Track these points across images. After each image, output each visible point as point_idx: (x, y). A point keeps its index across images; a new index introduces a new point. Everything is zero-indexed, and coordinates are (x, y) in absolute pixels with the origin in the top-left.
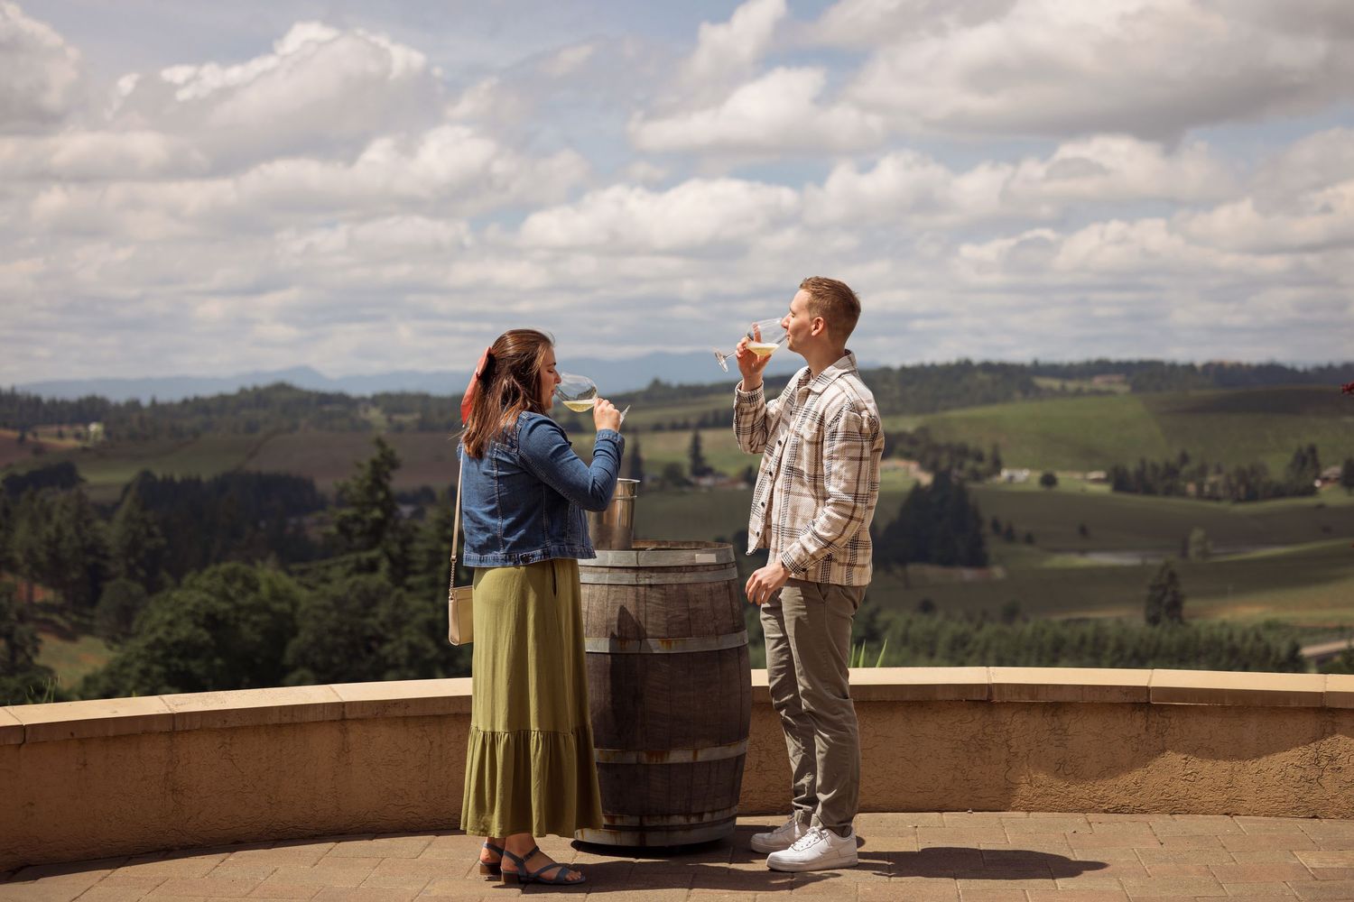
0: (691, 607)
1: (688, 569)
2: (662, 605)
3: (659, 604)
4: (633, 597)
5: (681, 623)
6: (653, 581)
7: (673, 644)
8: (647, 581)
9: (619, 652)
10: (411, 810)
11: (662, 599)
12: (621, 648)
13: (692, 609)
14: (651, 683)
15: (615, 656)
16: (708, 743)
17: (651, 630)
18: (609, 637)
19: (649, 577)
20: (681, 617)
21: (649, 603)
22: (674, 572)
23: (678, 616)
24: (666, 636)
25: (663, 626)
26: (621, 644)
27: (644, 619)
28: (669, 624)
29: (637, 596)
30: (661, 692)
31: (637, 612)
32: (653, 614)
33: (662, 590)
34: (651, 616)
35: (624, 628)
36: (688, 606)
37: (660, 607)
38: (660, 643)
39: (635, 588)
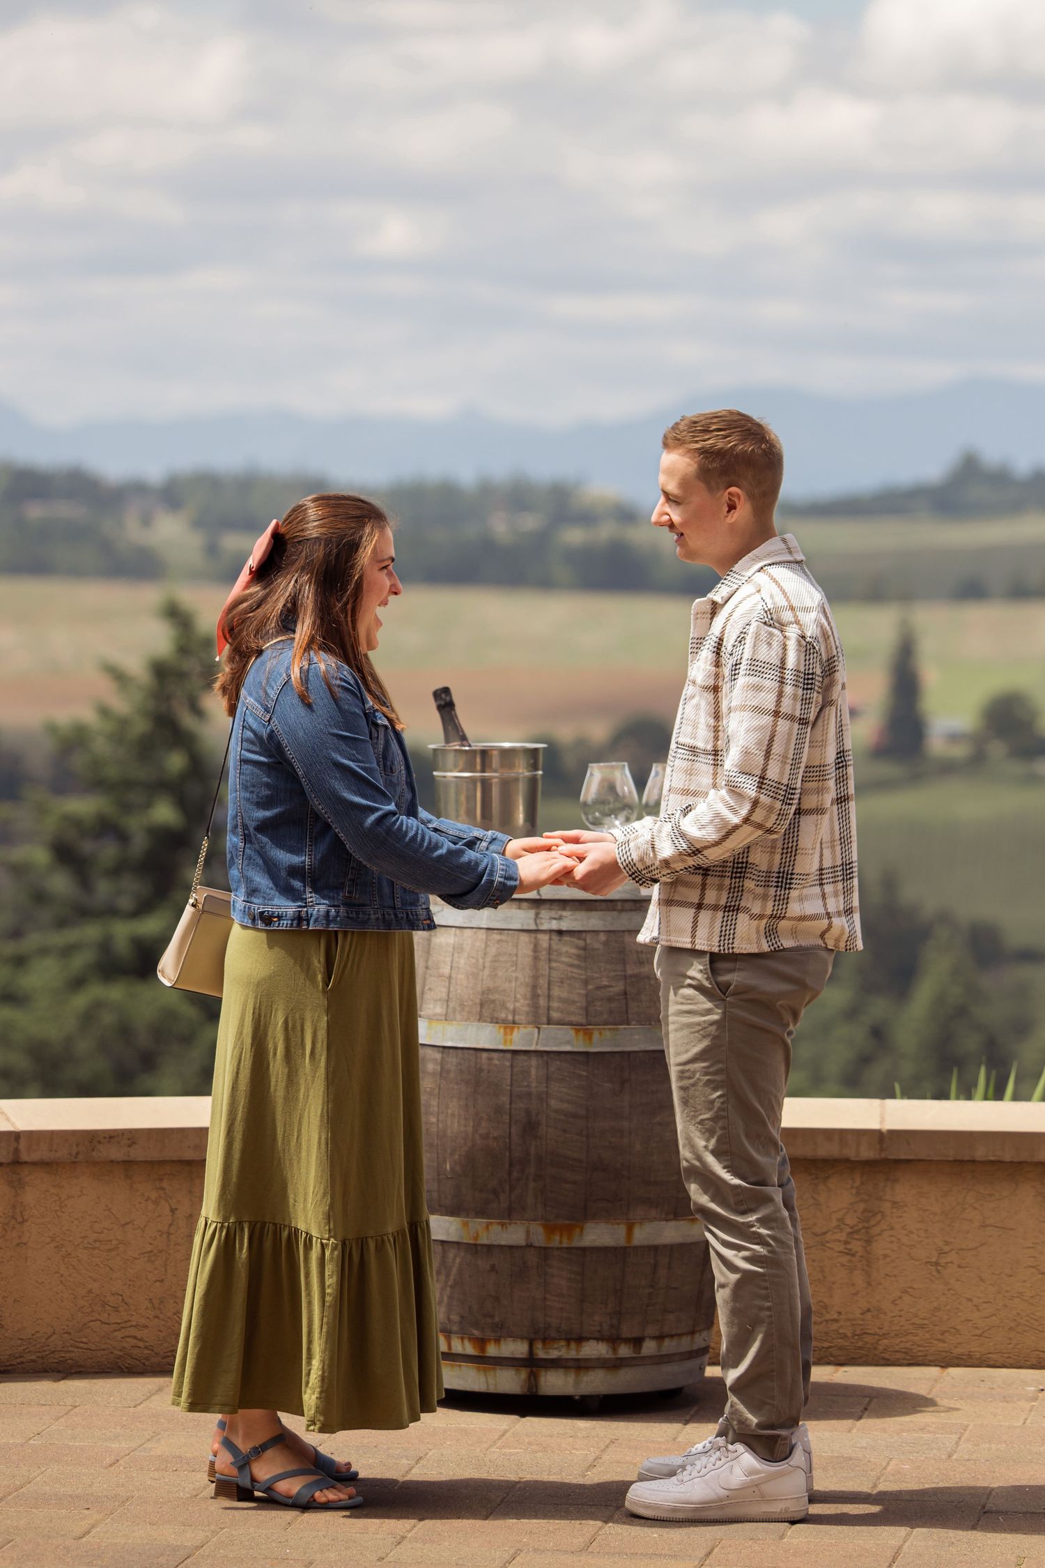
0: (629, 972)
1: (627, 906)
2: (578, 967)
3: (572, 965)
4: (530, 953)
5: (610, 999)
6: (564, 926)
7: (596, 1035)
8: (554, 925)
9: (501, 1047)
10: (133, 1331)
11: (578, 957)
12: (505, 1042)
13: (631, 976)
14: (554, 1103)
15: (495, 1055)
16: (653, 1213)
17: (558, 1010)
18: (485, 1021)
19: (557, 916)
20: (611, 989)
21: (556, 961)
22: (601, 910)
23: (606, 987)
24: (584, 1021)
25: (578, 1004)
26: (505, 1034)
27: (546, 992)
28: (590, 1000)
29: (536, 949)
30: (571, 1120)
31: (536, 978)
32: (562, 982)
33: (579, 939)
34: (560, 986)
35: (511, 1006)
36: (625, 971)
37: (575, 970)
38: (572, 1033)
39: (533, 935)
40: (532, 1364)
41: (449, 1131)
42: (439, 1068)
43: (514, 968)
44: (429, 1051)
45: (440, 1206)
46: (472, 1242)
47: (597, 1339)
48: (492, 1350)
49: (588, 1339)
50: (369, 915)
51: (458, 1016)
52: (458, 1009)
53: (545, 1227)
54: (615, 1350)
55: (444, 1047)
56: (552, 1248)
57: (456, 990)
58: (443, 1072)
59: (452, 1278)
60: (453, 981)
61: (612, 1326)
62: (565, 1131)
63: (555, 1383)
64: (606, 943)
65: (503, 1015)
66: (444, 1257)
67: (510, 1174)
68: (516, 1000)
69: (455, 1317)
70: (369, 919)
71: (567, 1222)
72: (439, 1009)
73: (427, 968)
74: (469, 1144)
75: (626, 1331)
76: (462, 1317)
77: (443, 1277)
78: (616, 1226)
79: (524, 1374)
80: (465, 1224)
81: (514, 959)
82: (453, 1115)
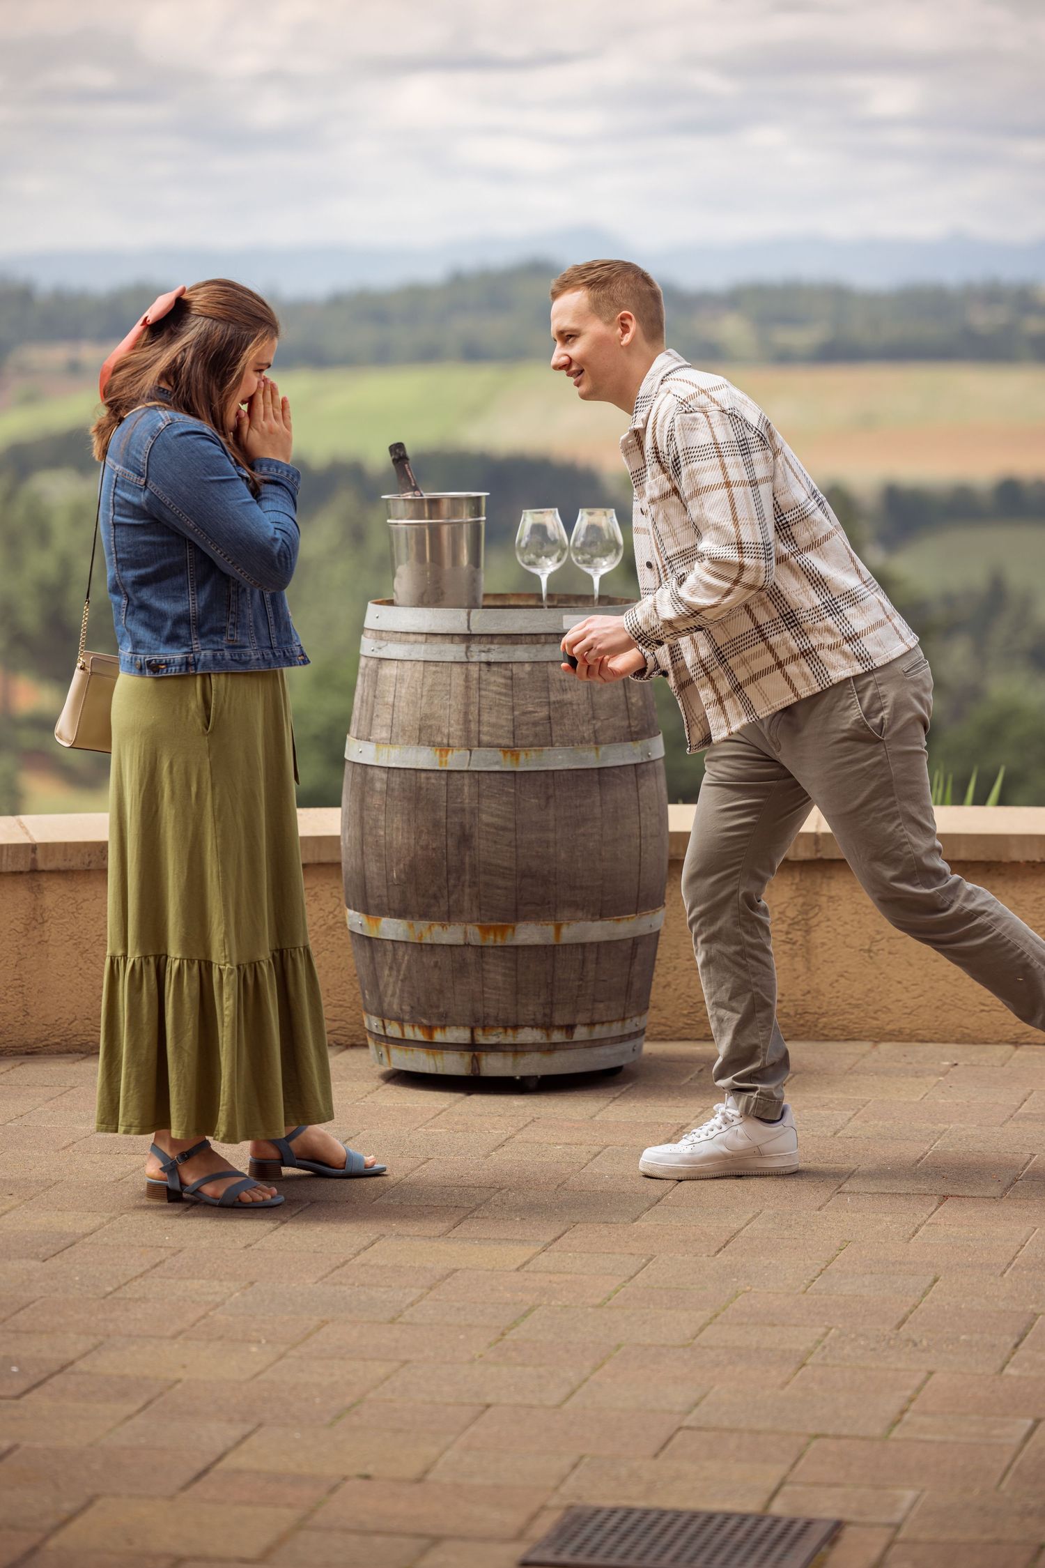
0: (553, 698)
1: (550, 639)
2: (505, 695)
3: (500, 694)
4: (462, 683)
5: (535, 724)
6: (493, 657)
7: (522, 757)
8: (484, 657)
9: (437, 768)
11: (506, 685)
12: (441, 762)
13: (554, 702)
14: (485, 818)
15: (431, 775)
16: (580, 914)
17: (488, 733)
18: (424, 745)
19: (486, 649)
20: (536, 714)
21: (485, 690)
22: (526, 644)
23: (531, 712)
24: (512, 744)
25: (506, 728)
26: (441, 756)
27: (476, 717)
28: (516, 725)
29: (467, 679)
30: (501, 833)
31: (467, 705)
32: (491, 709)
33: (506, 670)
34: (489, 713)
35: (446, 731)
36: (549, 697)
37: (503, 698)
38: (501, 754)
39: (465, 667)
40: (472, 1047)
41: (395, 842)
42: (385, 786)
43: (448, 697)
44: (377, 771)
45: (389, 909)
46: (417, 941)
47: (532, 1027)
48: (439, 1037)
49: (523, 1027)
50: (250, 656)
51: (400, 741)
52: (401, 734)
53: (480, 927)
54: (548, 1036)
55: (389, 768)
56: (488, 947)
57: (398, 717)
58: (389, 791)
59: (402, 973)
60: (396, 709)
61: (545, 1015)
62: (495, 842)
63: (494, 1066)
64: (531, 673)
65: (439, 739)
66: (395, 955)
67: (447, 880)
68: (450, 725)
69: (406, 1008)
70: (250, 660)
71: (500, 924)
72: (383, 734)
73: (375, 697)
74: (412, 855)
75: (559, 1019)
76: (412, 1007)
77: (394, 973)
78: (544, 927)
79: (467, 1057)
80: (411, 926)
81: (448, 688)
82: (398, 829)
